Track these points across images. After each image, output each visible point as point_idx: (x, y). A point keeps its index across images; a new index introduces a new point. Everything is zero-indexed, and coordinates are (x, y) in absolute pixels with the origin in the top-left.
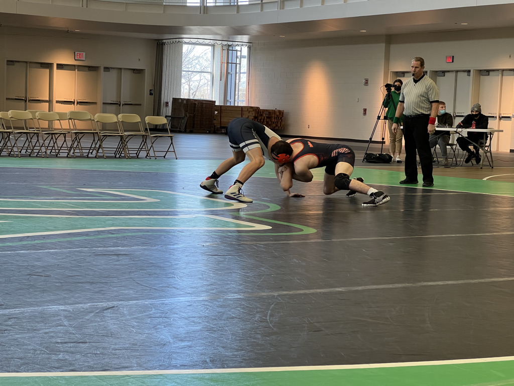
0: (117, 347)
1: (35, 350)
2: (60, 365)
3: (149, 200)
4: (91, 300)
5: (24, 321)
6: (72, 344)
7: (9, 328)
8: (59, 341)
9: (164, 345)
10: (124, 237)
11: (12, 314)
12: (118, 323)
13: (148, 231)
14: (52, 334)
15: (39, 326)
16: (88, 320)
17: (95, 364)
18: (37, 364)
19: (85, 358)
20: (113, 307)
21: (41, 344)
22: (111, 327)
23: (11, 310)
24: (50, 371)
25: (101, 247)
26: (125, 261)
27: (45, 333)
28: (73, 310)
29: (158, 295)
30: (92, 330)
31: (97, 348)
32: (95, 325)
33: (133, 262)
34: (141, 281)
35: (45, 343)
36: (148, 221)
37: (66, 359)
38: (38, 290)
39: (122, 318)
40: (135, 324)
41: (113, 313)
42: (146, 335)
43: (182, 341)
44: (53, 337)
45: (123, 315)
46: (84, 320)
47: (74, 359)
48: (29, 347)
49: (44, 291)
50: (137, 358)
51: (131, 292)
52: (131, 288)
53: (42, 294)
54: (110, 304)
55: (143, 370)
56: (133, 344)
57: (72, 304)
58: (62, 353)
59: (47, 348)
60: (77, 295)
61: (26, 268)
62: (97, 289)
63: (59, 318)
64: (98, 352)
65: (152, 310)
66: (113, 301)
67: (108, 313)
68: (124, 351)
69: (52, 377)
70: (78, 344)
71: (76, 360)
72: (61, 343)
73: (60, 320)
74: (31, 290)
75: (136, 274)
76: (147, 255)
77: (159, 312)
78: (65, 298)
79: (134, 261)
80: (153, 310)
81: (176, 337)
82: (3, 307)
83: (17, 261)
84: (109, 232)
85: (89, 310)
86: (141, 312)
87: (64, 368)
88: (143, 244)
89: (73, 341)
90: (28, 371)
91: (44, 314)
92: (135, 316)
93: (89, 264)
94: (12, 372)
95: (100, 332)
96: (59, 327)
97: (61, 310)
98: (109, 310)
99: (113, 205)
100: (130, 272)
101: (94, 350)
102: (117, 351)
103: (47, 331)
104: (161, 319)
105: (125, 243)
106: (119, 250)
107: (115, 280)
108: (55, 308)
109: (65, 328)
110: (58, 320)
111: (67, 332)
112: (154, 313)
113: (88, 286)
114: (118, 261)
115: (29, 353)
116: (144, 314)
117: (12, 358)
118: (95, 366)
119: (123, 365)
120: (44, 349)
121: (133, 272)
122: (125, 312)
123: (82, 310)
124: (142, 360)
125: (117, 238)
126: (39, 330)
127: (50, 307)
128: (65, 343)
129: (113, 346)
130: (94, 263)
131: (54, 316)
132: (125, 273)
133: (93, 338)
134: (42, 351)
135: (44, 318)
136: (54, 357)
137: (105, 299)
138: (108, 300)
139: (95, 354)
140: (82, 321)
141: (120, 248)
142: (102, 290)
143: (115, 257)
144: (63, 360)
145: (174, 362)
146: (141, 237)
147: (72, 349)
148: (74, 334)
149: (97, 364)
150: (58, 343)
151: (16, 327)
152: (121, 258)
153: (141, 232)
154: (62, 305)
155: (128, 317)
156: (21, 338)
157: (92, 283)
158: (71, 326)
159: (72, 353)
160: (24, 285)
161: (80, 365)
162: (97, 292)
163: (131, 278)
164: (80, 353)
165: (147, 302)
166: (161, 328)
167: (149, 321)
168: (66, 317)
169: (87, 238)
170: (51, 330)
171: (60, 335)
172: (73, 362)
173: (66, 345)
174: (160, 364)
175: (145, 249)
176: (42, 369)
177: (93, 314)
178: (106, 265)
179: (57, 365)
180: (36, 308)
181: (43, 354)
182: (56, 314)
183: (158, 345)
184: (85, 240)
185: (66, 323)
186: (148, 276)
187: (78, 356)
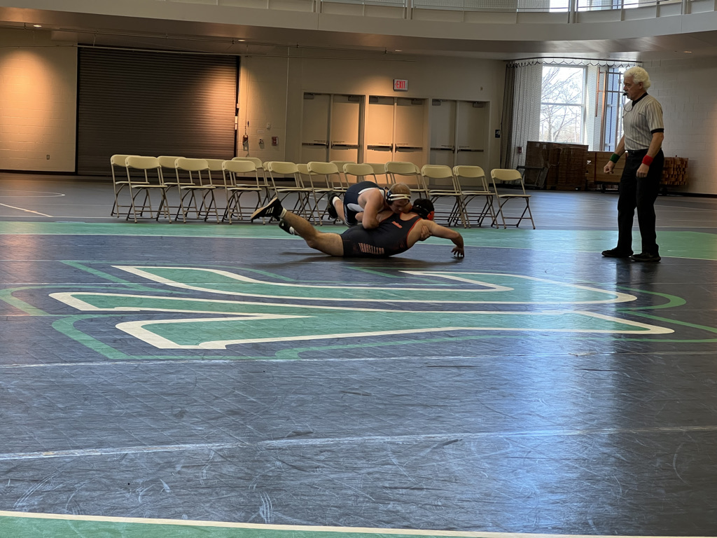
0: (463, 497)
1: (357, 496)
2: (390, 518)
3: (499, 288)
4: (425, 429)
5: (340, 455)
6: (404, 491)
7: (321, 464)
8: (387, 485)
9: (529, 497)
10: (466, 341)
11: (324, 446)
12: (464, 463)
13: (499, 333)
14: (377, 476)
15: (360, 463)
16: (424, 457)
17: (436, 520)
18: (361, 516)
19: (423, 511)
20: (456, 441)
21: (364, 488)
22: (455, 468)
23: (323, 440)
24: (377, 527)
25: (435, 355)
26: (469, 375)
27: (369, 474)
28: (403, 444)
29: (516, 424)
30: (430, 472)
31: (439, 497)
32: (434, 466)
33: (481, 378)
34: (492, 404)
35: (369, 487)
36: (499, 318)
37: (398, 511)
38: (356, 413)
39: (469, 457)
40: (487, 465)
41: (456, 450)
42: (502, 482)
43: (552, 492)
44: (378, 479)
45: (470, 452)
46: (418, 458)
47: (408, 511)
48: (350, 492)
49: (363, 415)
50: (493, 514)
51: (480, 420)
52: (478, 415)
53: (361, 420)
54: (452, 436)
55: (501, 531)
56: (486, 495)
57: (401, 435)
58: (391, 503)
59: (372, 494)
60: (407, 422)
61: (338, 383)
62: (433, 415)
63: (385, 453)
64: (440, 504)
65: (509, 447)
66: (455, 432)
67: (449, 450)
68: (473, 503)
69: (381, 534)
70: (412, 491)
71: (410, 513)
72: (390, 488)
73: (386, 456)
74: (347, 413)
75: (485, 395)
76: (499, 368)
77: (520, 449)
78: (391, 426)
79: (481, 376)
80: (511, 448)
81: (544, 486)
82: (313, 435)
83: (326, 372)
84: (446, 334)
85: (424, 444)
86: (494, 449)
87: (396, 523)
88: (493, 352)
89: (405, 486)
90: (348, 525)
91: (366, 447)
92: (486, 455)
93: (421, 379)
94: (329, 525)
95: (439, 475)
96: (386, 466)
97: (388, 443)
98: (451, 445)
99: (450, 296)
100: (476, 392)
101: (435, 500)
102: (465, 503)
103: (371, 470)
104: (522, 459)
105: (468, 350)
106: (460, 360)
107: (457, 402)
108: (379, 439)
109: (394, 467)
110: (384, 456)
111: (396, 474)
112: (512, 452)
113: (420, 410)
114: (459, 375)
115: (350, 500)
116: (498, 452)
117: (329, 506)
118: (437, 522)
119: (474, 523)
120: (368, 496)
121: (481, 392)
122: (473, 449)
123: (415, 443)
124: (499, 518)
125: (457, 343)
126: (360, 469)
127: (373, 437)
128: (396, 488)
129: (458, 496)
130: (427, 378)
131: (379, 450)
132: (470, 393)
133: (431, 483)
134: (366, 497)
135: (366, 453)
136: (381, 507)
137: (444, 429)
138: (448, 431)
139: (436, 506)
140: (416, 459)
141: (461, 357)
142: (440, 417)
143: (454, 370)
144: (393, 512)
145: (543, 523)
146: (490, 342)
147: (404, 498)
148: (405, 476)
149: (439, 520)
150: (386, 487)
151: (331, 463)
152: (463, 371)
153: (490, 335)
154: (388, 435)
155: (477, 456)
156: (338, 479)
157: (426, 406)
158: (401, 464)
159: (405, 502)
160: (338, 406)
161: (417, 520)
162: (434, 419)
163: (478, 400)
164: (416, 503)
165: (502, 435)
166: (523, 473)
167: (505, 462)
168: (394, 452)
169: (416, 342)
170: (376, 469)
171: (388, 477)
172: (407, 516)
173: (396, 491)
174: (525, 524)
175: (496, 360)
176: (367, 523)
177: (429, 450)
178: (443, 380)
179: (386, 519)
180: (355, 438)
181: (367, 502)
182: (381, 448)
183: (519, 497)
184: (414, 344)
185: (395, 461)
186: (501, 398)
187: (413, 508)
